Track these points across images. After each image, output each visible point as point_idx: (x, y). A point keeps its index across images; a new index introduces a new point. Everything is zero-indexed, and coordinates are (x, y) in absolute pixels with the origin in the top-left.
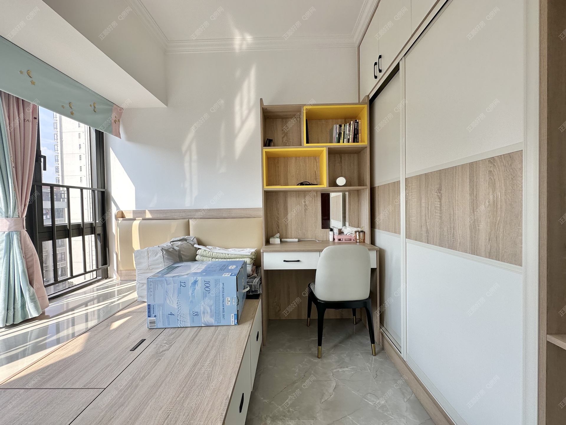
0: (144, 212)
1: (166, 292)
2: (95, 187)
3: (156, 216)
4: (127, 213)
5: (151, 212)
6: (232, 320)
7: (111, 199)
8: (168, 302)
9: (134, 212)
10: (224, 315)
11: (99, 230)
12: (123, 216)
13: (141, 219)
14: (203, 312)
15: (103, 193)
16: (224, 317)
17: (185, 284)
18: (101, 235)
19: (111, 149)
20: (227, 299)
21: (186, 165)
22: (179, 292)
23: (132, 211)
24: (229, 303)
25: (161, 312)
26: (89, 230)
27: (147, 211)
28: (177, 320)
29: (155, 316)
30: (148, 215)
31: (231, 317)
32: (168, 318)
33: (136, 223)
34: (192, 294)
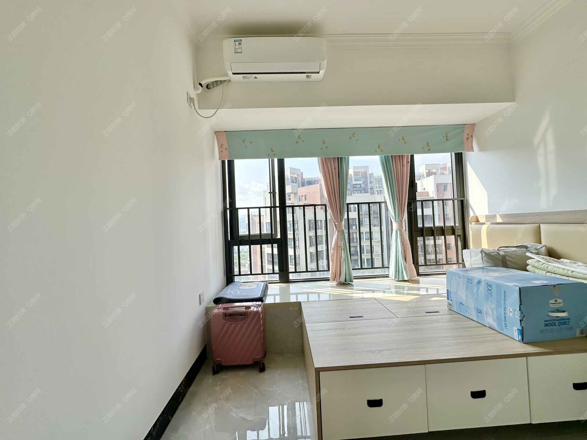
0: (495, 216)
1: (458, 284)
2: (456, 197)
3: (505, 221)
4: (481, 218)
5: (502, 216)
6: (515, 334)
7: (469, 206)
8: (459, 292)
9: (487, 217)
10: (506, 324)
11: (459, 232)
12: (478, 221)
13: (489, 223)
14: (486, 312)
15: (462, 202)
16: (506, 326)
17: (471, 281)
18: (462, 236)
19: (468, 163)
20: (508, 309)
21: (540, 160)
22: (467, 288)
23: (485, 216)
24: (511, 314)
25: (455, 298)
26: (450, 231)
27: (498, 216)
28: (466, 311)
29: (451, 300)
30: (499, 220)
31: (514, 331)
32: (459, 305)
33: (484, 227)
34: (477, 292)
